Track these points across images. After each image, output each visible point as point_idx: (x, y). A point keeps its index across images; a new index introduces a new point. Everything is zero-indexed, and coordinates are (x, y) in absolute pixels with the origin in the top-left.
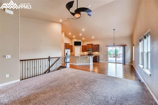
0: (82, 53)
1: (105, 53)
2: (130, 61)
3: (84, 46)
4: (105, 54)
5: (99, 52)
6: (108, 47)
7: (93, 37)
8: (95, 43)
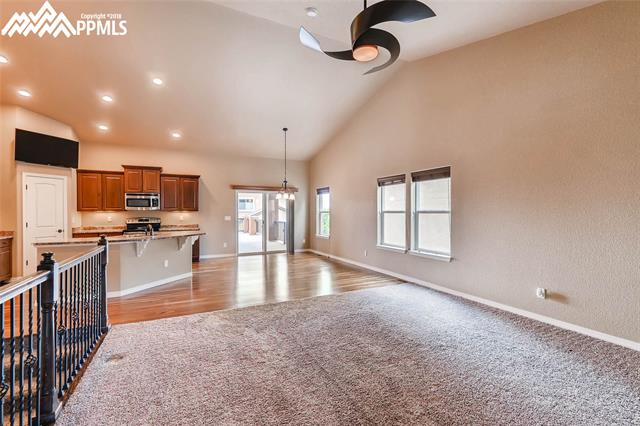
0: (79, 221)
1: (228, 218)
2: (304, 241)
3: (94, 176)
4: (228, 221)
5: (197, 210)
6: (237, 191)
7: (176, 135)
8: (174, 165)
